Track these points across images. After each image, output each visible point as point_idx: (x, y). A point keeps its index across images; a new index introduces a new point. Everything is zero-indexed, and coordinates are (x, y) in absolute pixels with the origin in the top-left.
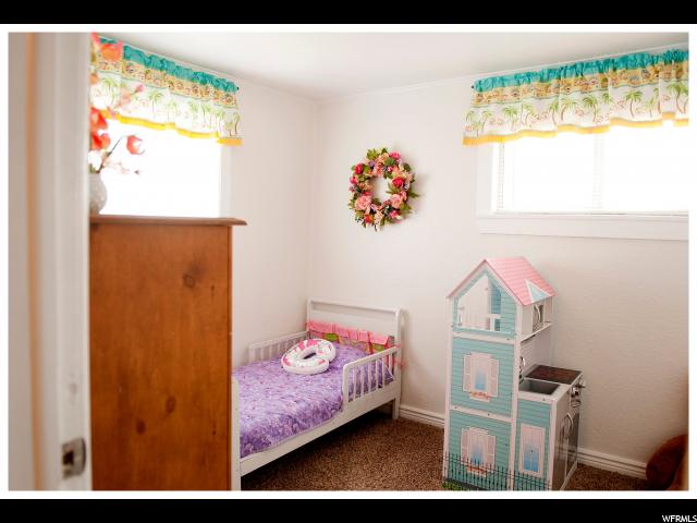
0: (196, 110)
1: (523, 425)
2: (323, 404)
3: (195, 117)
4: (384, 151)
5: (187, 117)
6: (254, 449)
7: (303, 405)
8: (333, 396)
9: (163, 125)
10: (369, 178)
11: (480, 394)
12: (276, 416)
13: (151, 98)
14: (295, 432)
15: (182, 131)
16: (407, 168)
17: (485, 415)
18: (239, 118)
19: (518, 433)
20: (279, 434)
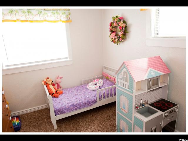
0: (54, 14)
1: (135, 126)
2: (88, 101)
3: (55, 16)
4: (117, 17)
5: (51, 17)
6: (61, 113)
7: (81, 101)
8: (93, 99)
9: (43, 21)
10: (114, 27)
11: (124, 110)
12: (70, 104)
13: (38, 13)
14: (76, 109)
15: (49, 21)
16: (125, 22)
17: (125, 117)
18: (70, 14)
19: (134, 127)
20: (69, 110)
